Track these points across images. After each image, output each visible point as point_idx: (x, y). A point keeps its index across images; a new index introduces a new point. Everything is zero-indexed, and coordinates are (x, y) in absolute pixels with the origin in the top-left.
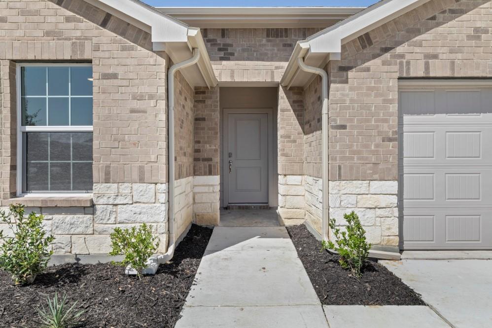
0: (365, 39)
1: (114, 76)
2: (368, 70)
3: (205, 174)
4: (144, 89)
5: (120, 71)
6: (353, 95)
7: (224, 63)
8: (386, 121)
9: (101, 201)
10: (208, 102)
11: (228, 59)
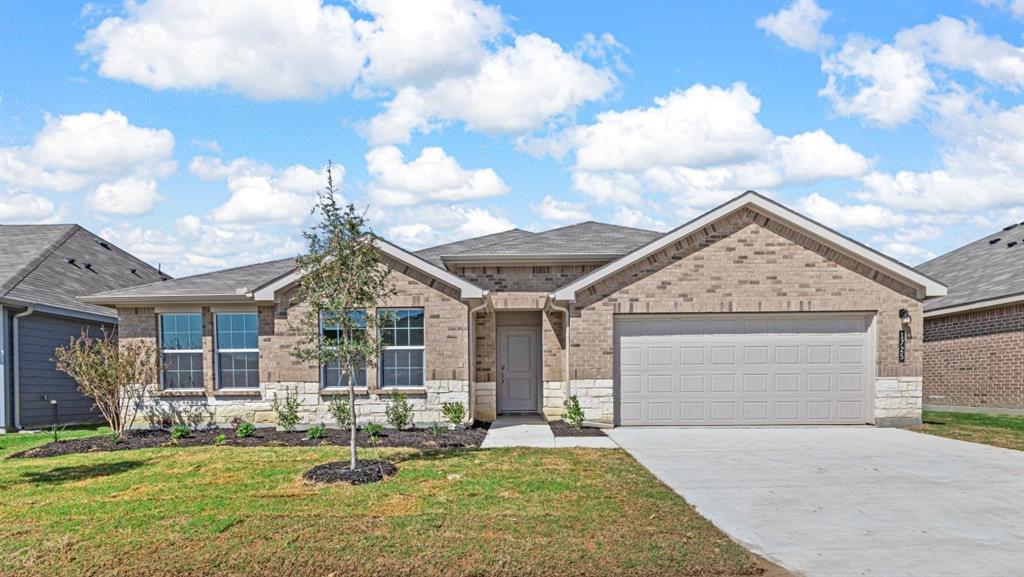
0: (592, 289)
1: (438, 316)
2: (593, 309)
3: (485, 381)
4: (456, 324)
5: (441, 314)
6: (585, 325)
7: (499, 293)
8: (606, 341)
9: (431, 391)
10: (487, 325)
11: (502, 291)
